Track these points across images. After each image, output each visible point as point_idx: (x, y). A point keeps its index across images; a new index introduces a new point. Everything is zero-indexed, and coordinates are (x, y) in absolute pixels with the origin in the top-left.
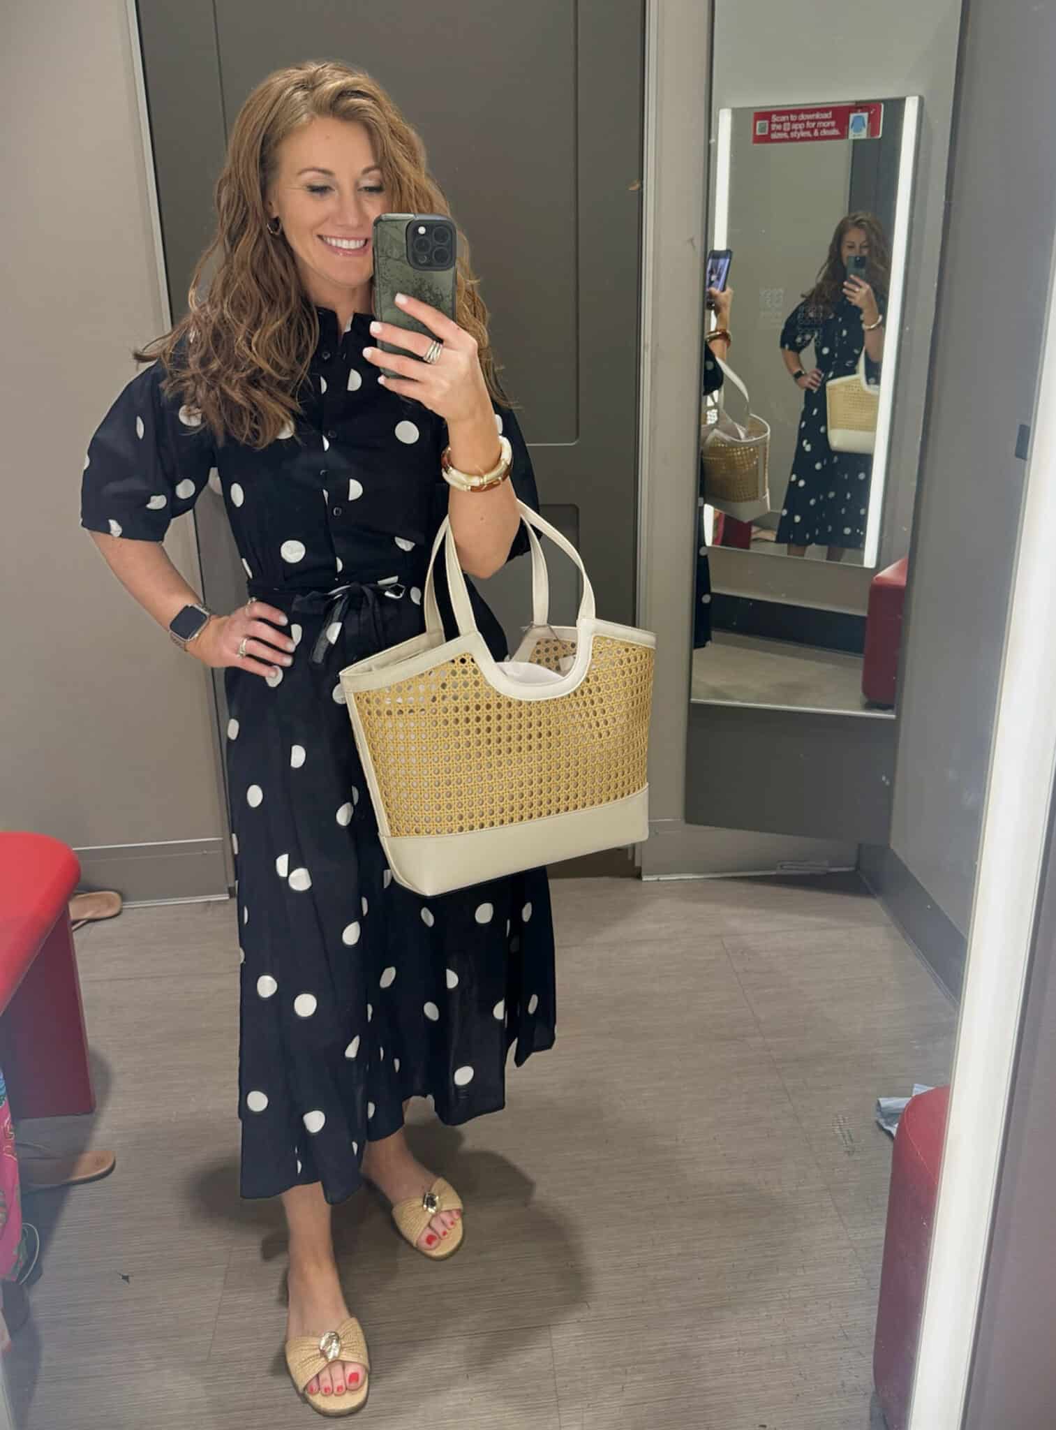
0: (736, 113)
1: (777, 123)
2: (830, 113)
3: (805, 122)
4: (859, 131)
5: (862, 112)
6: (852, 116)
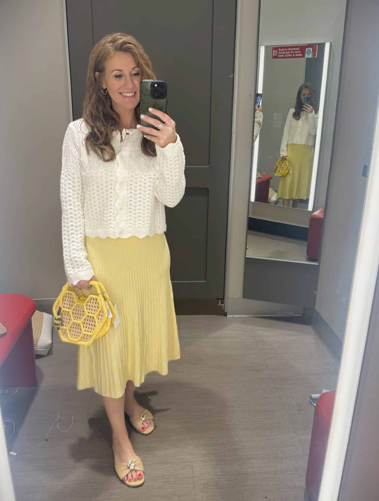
0: (266, 47)
1: (280, 51)
2: (299, 48)
3: (290, 51)
4: (309, 55)
5: (310, 48)
6: (307, 49)
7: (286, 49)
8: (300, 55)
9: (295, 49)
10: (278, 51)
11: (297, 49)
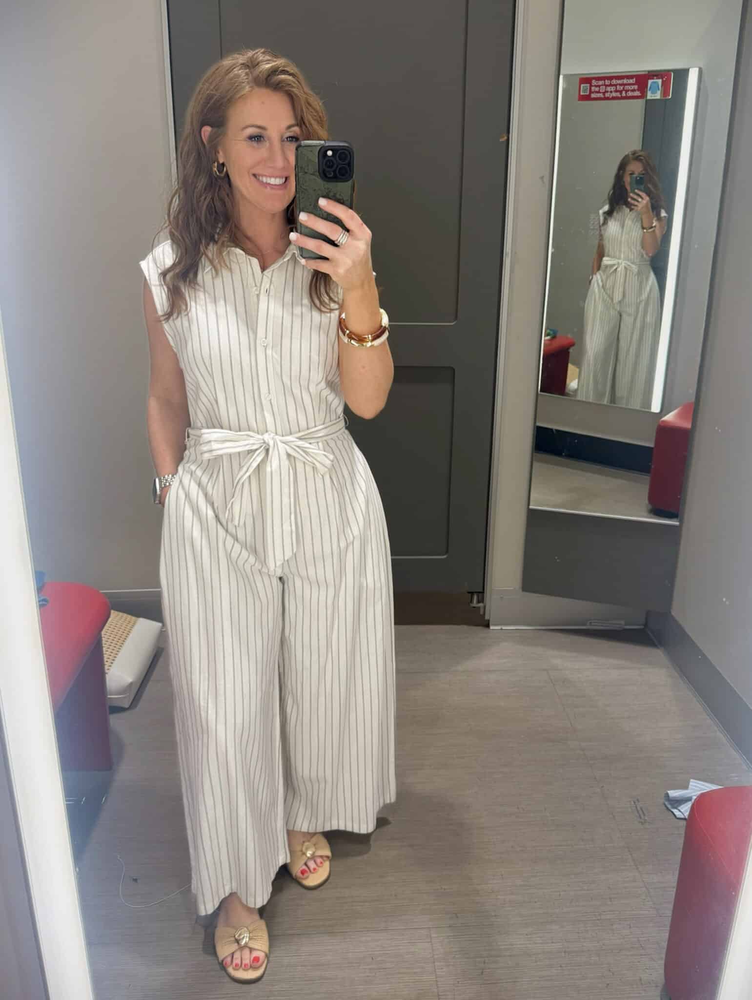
1: (596, 86)
2: (634, 80)
3: (616, 85)
4: (654, 94)
5: (657, 78)
6: (650, 82)
7: (607, 82)
8: (637, 93)
9: (625, 81)
10: (591, 86)
11: (631, 81)
